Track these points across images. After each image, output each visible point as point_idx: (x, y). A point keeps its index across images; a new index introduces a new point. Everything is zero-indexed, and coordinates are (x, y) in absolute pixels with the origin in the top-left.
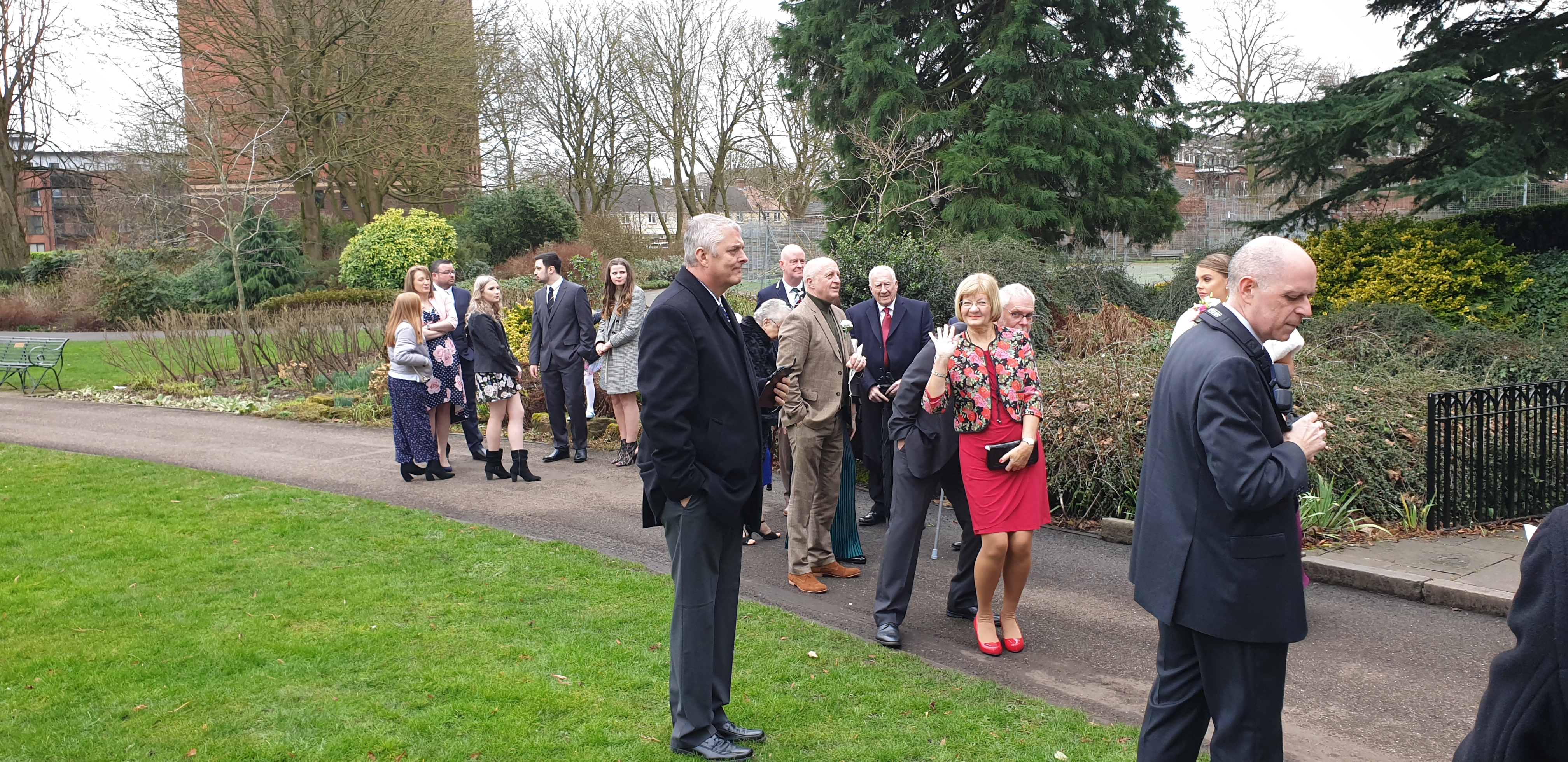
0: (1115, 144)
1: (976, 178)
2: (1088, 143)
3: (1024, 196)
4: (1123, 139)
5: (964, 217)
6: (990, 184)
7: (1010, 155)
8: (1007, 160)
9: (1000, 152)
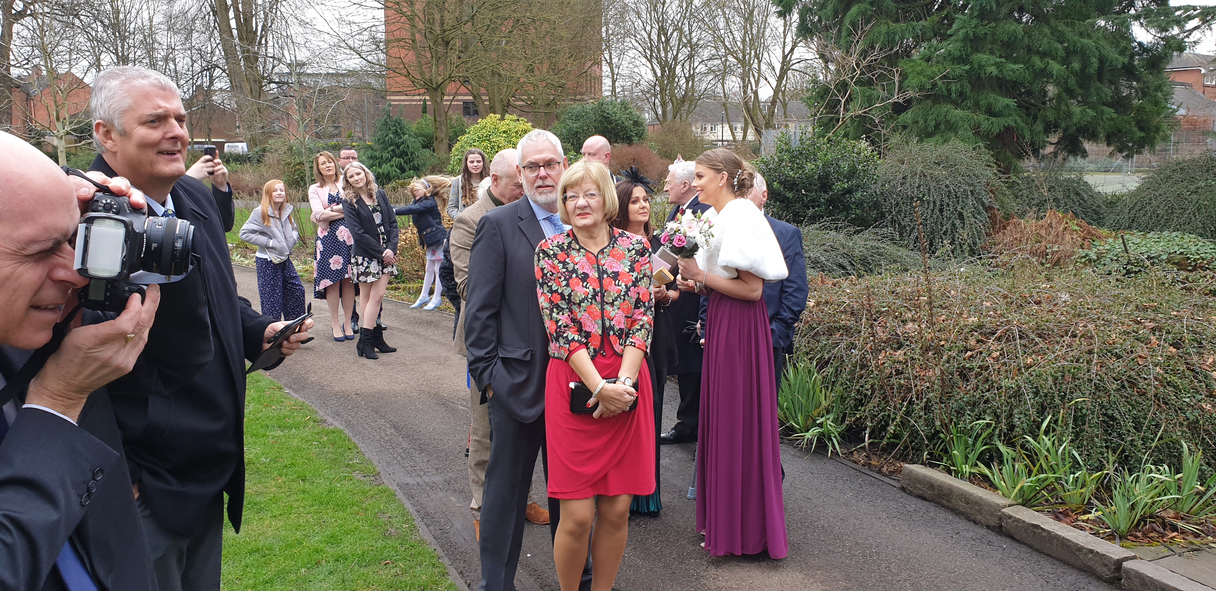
0: (1083, 54)
1: (934, 85)
2: (1054, 52)
3: (983, 103)
4: (1094, 49)
5: (921, 122)
6: (949, 91)
7: (971, 63)
8: (968, 67)
9: (961, 60)
